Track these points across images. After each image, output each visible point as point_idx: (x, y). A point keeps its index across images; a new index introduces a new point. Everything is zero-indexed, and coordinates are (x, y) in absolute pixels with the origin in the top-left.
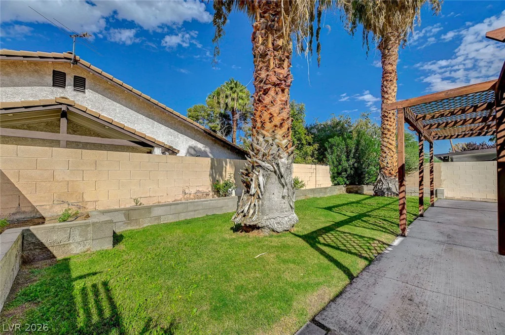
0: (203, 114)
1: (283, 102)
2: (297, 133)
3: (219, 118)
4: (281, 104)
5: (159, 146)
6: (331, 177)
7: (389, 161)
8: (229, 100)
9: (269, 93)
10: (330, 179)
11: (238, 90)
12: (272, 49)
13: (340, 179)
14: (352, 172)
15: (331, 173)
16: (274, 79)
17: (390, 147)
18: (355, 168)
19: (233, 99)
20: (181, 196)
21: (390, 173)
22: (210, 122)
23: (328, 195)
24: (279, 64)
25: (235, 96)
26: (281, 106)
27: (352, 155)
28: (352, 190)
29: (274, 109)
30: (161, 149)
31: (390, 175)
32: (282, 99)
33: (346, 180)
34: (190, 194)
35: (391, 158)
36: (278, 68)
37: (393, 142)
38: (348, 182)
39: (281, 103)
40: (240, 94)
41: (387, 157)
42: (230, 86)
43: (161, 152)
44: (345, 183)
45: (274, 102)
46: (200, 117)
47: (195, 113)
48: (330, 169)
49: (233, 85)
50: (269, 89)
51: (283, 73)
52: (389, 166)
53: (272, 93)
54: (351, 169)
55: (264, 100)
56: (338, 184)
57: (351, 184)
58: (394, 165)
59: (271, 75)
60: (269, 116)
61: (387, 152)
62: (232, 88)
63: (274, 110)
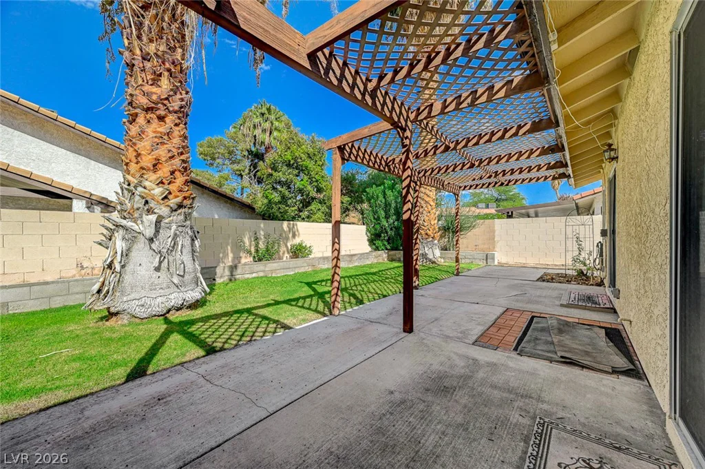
0: (221, 150)
1: (159, 135)
2: (314, 180)
3: (248, 158)
4: (156, 137)
5: (80, 196)
6: (368, 240)
7: (427, 218)
8: (258, 132)
9: (137, 120)
10: (368, 243)
11: (273, 117)
12: (140, 58)
13: (378, 243)
14: (393, 234)
15: (369, 235)
16: (143, 101)
17: (427, 199)
18: (395, 227)
19: (264, 131)
20: (74, 272)
21: (427, 234)
22: (233, 163)
23: (356, 264)
24: (153, 80)
25: (267, 125)
26: (156, 140)
27: (392, 211)
28: (394, 257)
29: (143, 144)
30: (84, 202)
31: (427, 237)
32: (158, 129)
33: (386, 243)
34: (93, 268)
35: (428, 214)
36: (151, 85)
37: (431, 193)
38: (389, 247)
39: (155, 135)
40: (276, 124)
41: (424, 212)
42: (260, 111)
43: (84, 206)
44: (387, 249)
45: (143, 134)
46: (217, 155)
47: (208, 149)
48: (367, 230)
49: (264, 110)
50: (136, 115)
51: (158, 92)
52: (426, 224)
53: (141, 120)
54: (391, 229)
55: (129, 130)
56: (377, 249)
57: (392, 249)
58: (432, 223)
59: (136, 95)
60: (135, 154)
61: (424, 205)
62: (263, 114)
63: (144, 146)
